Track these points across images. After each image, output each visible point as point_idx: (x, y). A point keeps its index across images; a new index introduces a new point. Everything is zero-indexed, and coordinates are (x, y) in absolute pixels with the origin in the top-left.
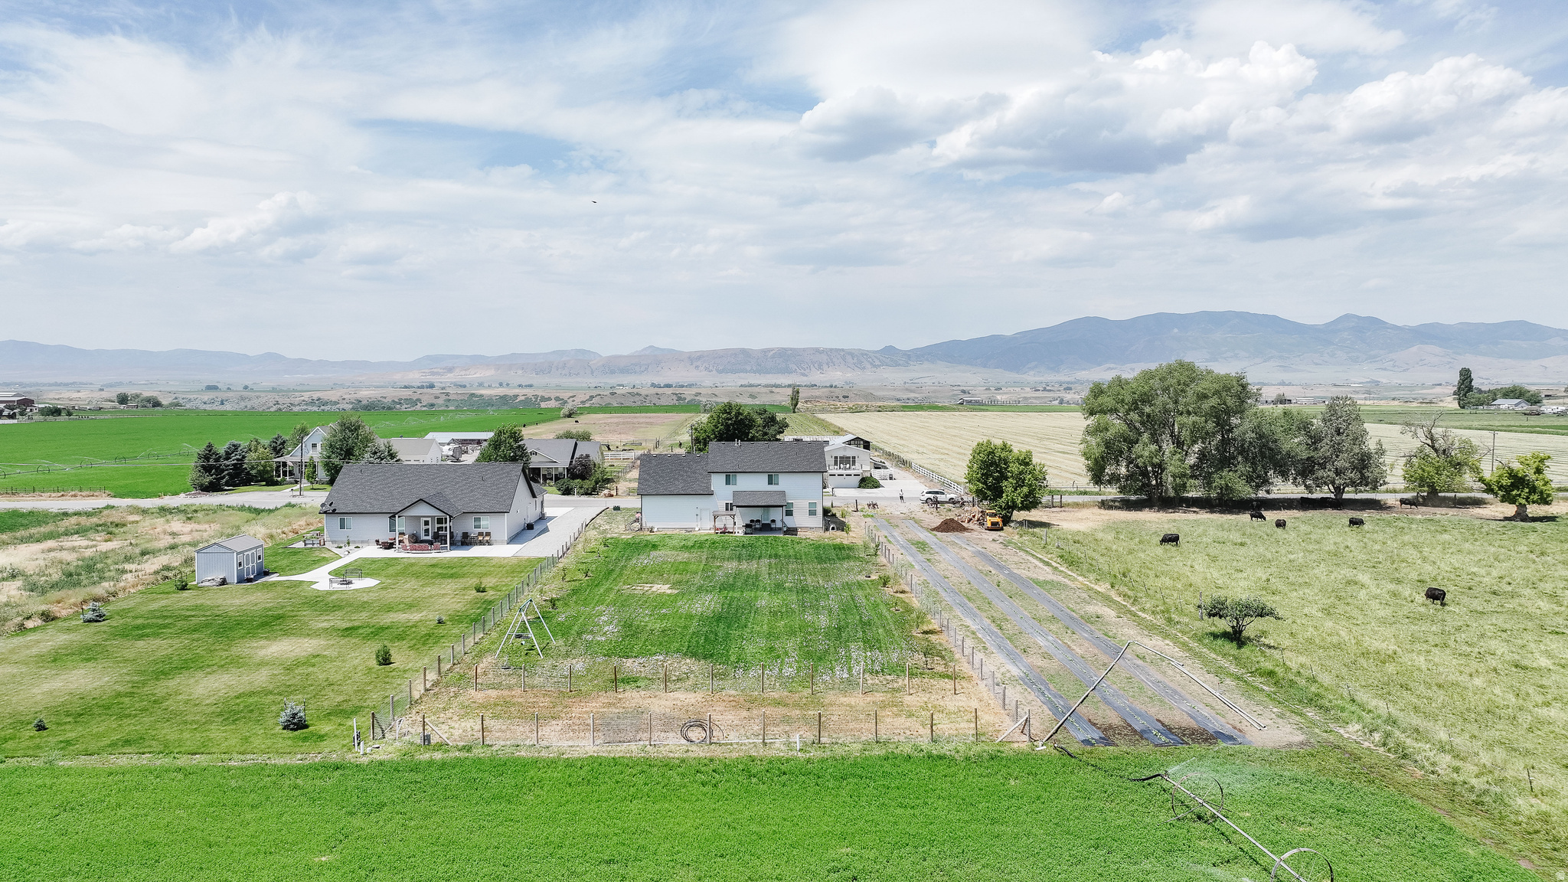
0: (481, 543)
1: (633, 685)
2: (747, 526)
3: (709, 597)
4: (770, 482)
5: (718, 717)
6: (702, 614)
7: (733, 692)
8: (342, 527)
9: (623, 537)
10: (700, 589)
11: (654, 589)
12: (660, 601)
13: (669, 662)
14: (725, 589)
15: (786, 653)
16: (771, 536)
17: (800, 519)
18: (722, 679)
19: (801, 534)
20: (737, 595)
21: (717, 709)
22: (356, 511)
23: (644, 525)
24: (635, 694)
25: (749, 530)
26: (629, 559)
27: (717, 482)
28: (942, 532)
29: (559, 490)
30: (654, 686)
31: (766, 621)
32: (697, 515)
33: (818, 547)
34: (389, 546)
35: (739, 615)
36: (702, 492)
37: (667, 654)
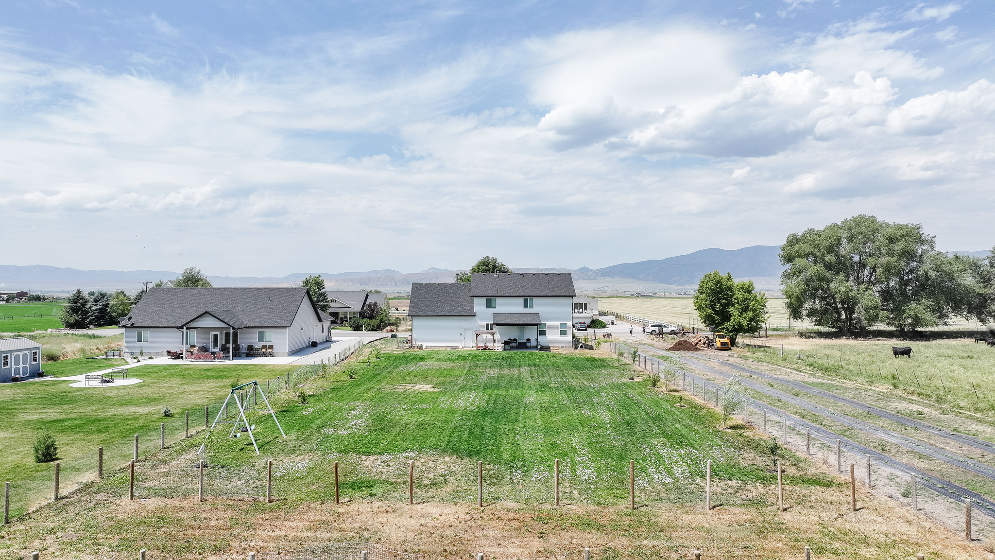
0: (264, 355)
1: (367, 491)
2: (506, 343)
3: (473, 394)
4: (526, 306)
5: (493, 550)
6: (465, 409)
7: (512, 505)
8: (140, 340)
9: (395, 353)
10: (463, 388)
11: (416, 388)
12: (421, 397)
13: (422, 460)
14: (489, 388)
15: (574, 450)
16: (527, 351)
17: (553, 338)
18: (494, 484)
19: (553, 351)
20: (502, 392)
21: (491, 533)
22: (152, 325)
23: (414, 343)
24: (365, 507)
25: (507, 347)
26: (397, 367)
27: (479, 305)
28: (677, 350)
29: (351, 327)
30: (396, 494)
31: (538, 416)
32: (461, 334)
33: (572, 359)
34: (178, 356)
35: (507, 410)
36: (465, 314)
37: (420, 450)
